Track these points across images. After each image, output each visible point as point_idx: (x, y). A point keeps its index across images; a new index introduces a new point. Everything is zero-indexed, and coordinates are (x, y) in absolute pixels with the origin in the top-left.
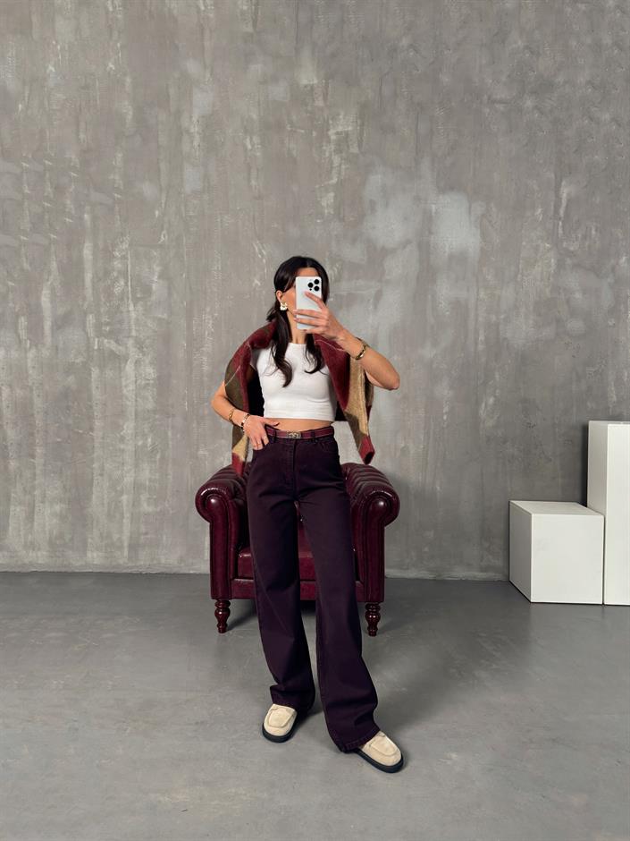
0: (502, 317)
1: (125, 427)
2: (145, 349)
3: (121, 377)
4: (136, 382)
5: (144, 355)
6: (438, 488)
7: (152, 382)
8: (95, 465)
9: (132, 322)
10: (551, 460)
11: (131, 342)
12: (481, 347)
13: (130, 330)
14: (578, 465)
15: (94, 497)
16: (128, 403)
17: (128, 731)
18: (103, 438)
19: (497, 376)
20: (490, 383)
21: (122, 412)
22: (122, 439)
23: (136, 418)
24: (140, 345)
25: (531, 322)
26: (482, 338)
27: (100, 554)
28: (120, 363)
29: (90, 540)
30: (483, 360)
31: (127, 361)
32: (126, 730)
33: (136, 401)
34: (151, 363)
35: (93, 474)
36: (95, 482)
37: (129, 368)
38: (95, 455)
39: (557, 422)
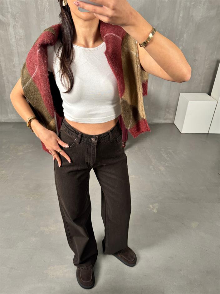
0: (193, 4)
1: (14, 60)
2: (17, 19)
3: (8, 35)
4: (15, 37)
5: (17, 22)
6: (152, 88)
7: (23, 37)
8: (5, 78)
9: (8, 4)
10: (200, 76)
11: (9, 15)
12: (180, 20)
13: (8, 8)
14: (211, 78)
15: (7, 92)
16: (13, 48)
17: (31, 199)
18: (5, 66)
19: (185, 36)
20: (181, 39)
21: (12, 52)
22: (14, 66)
23: (18, 56)
24: (14, 17)
25: (206, 7)
26: (181, 15)
27: (14, 115)
28: (6, 27)
29: (8, 110)
30: (180, 27)
31: (9, 25)
32: (30, 199)
33: (17, 47)
34: (20, 27)
35: (4, 82)
36: (6, 86)
37: (11, 30)
38: (3, 73)
39: (206, 59)
